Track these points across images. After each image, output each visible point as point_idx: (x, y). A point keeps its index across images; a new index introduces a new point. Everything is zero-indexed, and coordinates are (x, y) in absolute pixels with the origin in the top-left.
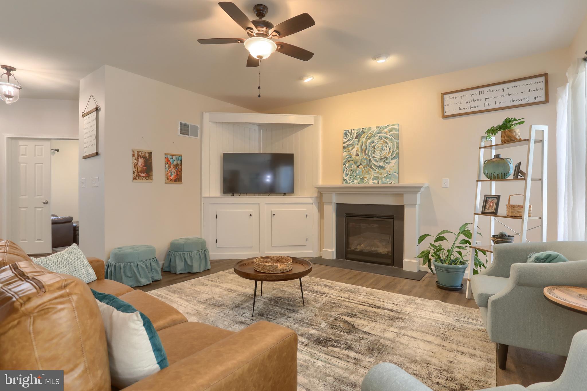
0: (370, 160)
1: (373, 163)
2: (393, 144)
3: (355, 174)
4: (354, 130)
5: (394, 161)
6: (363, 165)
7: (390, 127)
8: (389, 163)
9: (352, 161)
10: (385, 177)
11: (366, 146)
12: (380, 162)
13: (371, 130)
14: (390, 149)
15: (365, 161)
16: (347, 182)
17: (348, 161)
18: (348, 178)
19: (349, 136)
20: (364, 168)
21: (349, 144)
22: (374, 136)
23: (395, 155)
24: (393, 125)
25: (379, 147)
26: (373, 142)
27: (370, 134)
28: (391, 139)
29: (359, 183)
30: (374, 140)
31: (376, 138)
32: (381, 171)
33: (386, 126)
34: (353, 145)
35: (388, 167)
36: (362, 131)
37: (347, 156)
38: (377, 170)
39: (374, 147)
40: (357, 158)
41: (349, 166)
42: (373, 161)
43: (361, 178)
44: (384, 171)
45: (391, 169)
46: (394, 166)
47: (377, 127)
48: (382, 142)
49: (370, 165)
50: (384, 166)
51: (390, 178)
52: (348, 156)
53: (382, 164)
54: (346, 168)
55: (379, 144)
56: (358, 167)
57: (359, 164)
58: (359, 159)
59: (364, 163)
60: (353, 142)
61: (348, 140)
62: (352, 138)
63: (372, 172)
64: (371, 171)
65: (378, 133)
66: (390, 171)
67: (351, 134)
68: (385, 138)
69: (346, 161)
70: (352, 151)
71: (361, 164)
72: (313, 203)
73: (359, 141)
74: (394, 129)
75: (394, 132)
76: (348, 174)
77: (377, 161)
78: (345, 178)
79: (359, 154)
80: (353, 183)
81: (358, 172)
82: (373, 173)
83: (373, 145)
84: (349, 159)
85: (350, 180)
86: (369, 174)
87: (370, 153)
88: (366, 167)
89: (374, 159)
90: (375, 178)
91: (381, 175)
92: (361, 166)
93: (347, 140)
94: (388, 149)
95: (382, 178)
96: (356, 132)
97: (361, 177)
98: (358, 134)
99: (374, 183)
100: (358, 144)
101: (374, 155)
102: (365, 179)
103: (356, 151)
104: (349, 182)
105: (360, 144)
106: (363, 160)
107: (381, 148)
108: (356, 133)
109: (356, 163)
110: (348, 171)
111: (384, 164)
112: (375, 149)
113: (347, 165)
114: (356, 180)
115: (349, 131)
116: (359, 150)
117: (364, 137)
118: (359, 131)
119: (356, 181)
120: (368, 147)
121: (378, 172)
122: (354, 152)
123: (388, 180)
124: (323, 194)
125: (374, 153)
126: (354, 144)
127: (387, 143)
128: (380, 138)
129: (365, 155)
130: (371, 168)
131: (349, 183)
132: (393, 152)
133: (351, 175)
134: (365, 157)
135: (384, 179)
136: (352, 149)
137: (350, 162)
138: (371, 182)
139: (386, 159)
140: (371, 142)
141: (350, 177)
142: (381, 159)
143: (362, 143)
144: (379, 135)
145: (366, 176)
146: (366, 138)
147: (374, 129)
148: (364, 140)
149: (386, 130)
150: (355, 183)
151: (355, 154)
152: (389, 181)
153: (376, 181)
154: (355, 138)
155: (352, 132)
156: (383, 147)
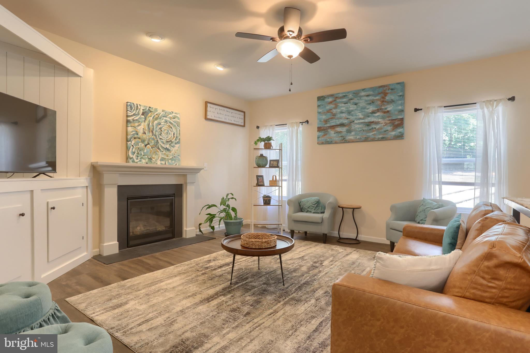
0: (157, 141)
1: (160, 144)
2: (177, 131)
3: (143, 153)
4: (140, 105)
5: (177, 146)
6: (151, 144)
7: (174, 114)
8: (173, 147)
9: (139, 138)
10: (170, 159)
11: (153, 126)
12: (166, 145)
13: (157, 111)
14: (174, 134)
15: (153, 141)
16: (133, 161)
17: (135, 138)
18: (134, 157)
19: (134, 110)
20: (152, 148)
21: (135, 119)
22: (161, 118)
23: (178, 140)
24: (176, 113)
25: (165, 130)
26: (159, 124)
27: (157, 115)
28: (175, 126)
29: (147, 163)
30: (160, 122)
31: (162, 121)
32: (168, 153)
33: (170, 112)
34: (139, 122)
35: (173, 150)
36: (149, 109)
37: (132, 132)
38: (164, 152)
39: (160, 128)
40: (144, 136)
41: (136, 144)
42: (160, 143)
43: (148, 158)
44: (170, 153)
45: (176, 152)
46: (177, 150)
47: (163, 111)
48: (167, 126)
49: (157, 146)
50: (170, 148)
51: (175, 161)
52: (134, 133)
53: (168, 146)
54: (133, 146)
55: (165, 128)
56: (146, 146)
57: (146, 143)
58: (147, 138)
59: (152, 142)
60: (139, 118)
61: (134, 115)
62: (139, 114)
63: (160, 153)
64: (158, 152)
65: (164, 117)
66: (175, 154)
67: (137, 109)
68: (170, 123)
69: (132, 138)
70: (139, 128)
71: (149, 144)
72: (87, 187)
73: (145, 119)
74: (177, 117)
75: (176, 120)
76: (134, 153)
77: (164, 143)
78: (131, 156)
79: (146, 132)
80: (140, 162)
81: (145, 151)
82: (161, 155)
83: (159, 126)
84: (136, 136)
85: (137, 159)
86: (156, 154)
87: (157, 134)
88: (154, 148)
89: (161, 140)
90: (162, 159)
91: (167, 156)
92: (148, 146)
93: (132, 114)
94: (172, 133)
95: (168, 160)
96: (142, 108)
97: (150, 157)
98: (144, 111)
99: (161, 163)
100: (145, 121)
101: (160, 137)
102: (153, 159)
103: (143, 129)
104: (136, 161)
105: (147, 122)
106: (151, 140)
107: (167, 131)
108: (143, 110)
109: (143, 141)
110: (134, 149)
111: (170, 147)
112: (161, 131)
113: (133, 142)
114: (144, 159)
115: (134, 105)
116: (147, 128)
117: (151, 117)
118: (146, 109)
119: (144, 161)
120: (155, 127)
121: (165, 154)
122: (140, 129)
123: (173, 162)
124: (103, 174)
125: (161, 135)
126: (140, 120)
127: (171, 128)
128: (166, 121)
129: (153, 135)
130: (159, 148)
131: (137, 163)
132: (177, 137)
133: (138, 154)
134: (152, 137)
135: (170, 161)
136: (139, 125)
137: (137, 140)
138: (159, 163)
139: (172, 143)
140: (158, 123)
141: (138, 156)
142: (167, 142)
143: (149, 121)
144: (165, 118)
145: (154, 156)
146: (153, 118)
147: (159, 111)
148: (151, 120)
149: (171, 116)
150: (144, 163)
151: (142, 131)
152: (175, 163)
153: (163, 162)
154: (142, 115)
155: (137, 107)
156: (168, 131)
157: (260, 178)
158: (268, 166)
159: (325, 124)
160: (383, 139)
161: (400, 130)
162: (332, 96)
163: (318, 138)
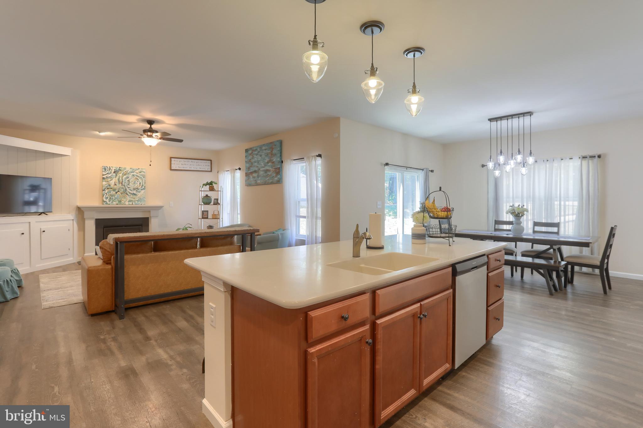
0: (126, 189)
1: (128, 191)
2: (143, 181)
3: (114, 198)
4: (112, 167)
5: (143, 191)
6: (121, 192)
7: (140, 170)
8: (139, 192)
9: (111, 188)
10: (137, 201)
11: (123, 180)
12: (133, 191)
13: (126, 169)
14: (140, 183)
15: (122, 190)
16: (107, 203)
17: (108, 189)
18: (107, 201)
19: (107, 170)
20: (121, 194)
21: (108, 176)
22: (129, 174)
23: (143, 187)
24: (142, 169)
25: (132, 181)
26: (128, 178)
27: (125, 172)
28: (141, 178)
29: (117, 204)
30: (128, 176)
31: (130, 176)
32: (134, 196)
33: (137, 169)
34: (112, 178)
35: (139, 194)
36: (119, 169)
37: (106, 185)
38: (131, 196)
39: (129, 181)
40: (115, 187)
41: (109, 192)
42: (128, 190)
43: (119, 201)
44: (136, 197)
45: (141, 196)
46: (143, 194)
47: (131, 169)
48: (134, 179)
49: (126, 192)
50: (136, 193)
51: (141, 201)
52: (107, 185)
53: (135, 192)
54: (106, 193)
55: (132, 180)
56: (116, 193)
57: (117, 191)
58: (117, 188)
59: (121, 190)
60: (112, 175)
61: (107, 174)
62: (111, 173)
63: (128, 197)
64: (127, 196)
65: (131, 172)
66: (141, 197)
67: (109, 170)
68: (137, 176)
69: (106, 188)
70: (111, 182)
71: (119, 191)
72: (73, 220)
73: (116, 175)
74: (143, 171)
75: (142, 173)
76: (108, 198)
77: (131, 190)
78: (105, 200)
79: (117, 184)
80: (112, 204)
81: (116, 196)
82: (128, 198)
83: (128, 179)
84: (109, 187)
85: (110, 202)
86: (125, 198)
87: (126, 184)
88: (123, 193)
89: (129, 188)
90: (130, 201)
91: (134, 199)
92: (118, 193)
93: (106, 173)
94: (139, 183)
95: (135, 201)
96: (114, 169)
97: (119, 200)
98: (115, 170)
99: (129, 204)
100: (116, 177)
101: (128, 186)
102: (122, 202)
103: (115, 182)
104: (109, 203)
105: (117, 177)
106: (120, 189)
107: (133, 182)
108: (114, 170)
109: (114, 190)
110: (107, 196)
111: (137, 193)
112: (129, 182)
113: (107, 191)
114: (115, 202)
115: (107, 167)
116: (117, 181)
117: (121, 173)
118: (117, 169)
119: (114, 203)
120: (124, 180)
121: (132, 197)
122: (112, 183)
123: (139, 202)
124: (85, 212)
125: (129, 185)
126: (112, 177)
127: (138, 179)
128: (133, 175)
129: (122, 186)
130: (127, 194)
131: (109, 204)
132: (142, 185)
133: (110, 198)
134: (122, 187)
135: (136, 202)
136: (111, 180)
137: (109, 189)
138: (127, 203)
139: (138, 190)
140: (126, 177)
141: (110, 200)
142: (134, 189)
143: (119, 177)
144: (132, 173)
145: (123, 199)
146: (123, 174)
147: (128, 169)
148: (121, 175)
149: (137, 171)
150: (114, 204)
151: (113, 184)
152: (140, 203)
153: (131, 203)
154: (114, 173)
155: (110, 168)
156: (135, 182)
157: (205, 213)
158: (212, 203)
159: (249, 171)
160: (272, 183)
161: (279, 176)
162: (251, 149)
163: (246, 181)
